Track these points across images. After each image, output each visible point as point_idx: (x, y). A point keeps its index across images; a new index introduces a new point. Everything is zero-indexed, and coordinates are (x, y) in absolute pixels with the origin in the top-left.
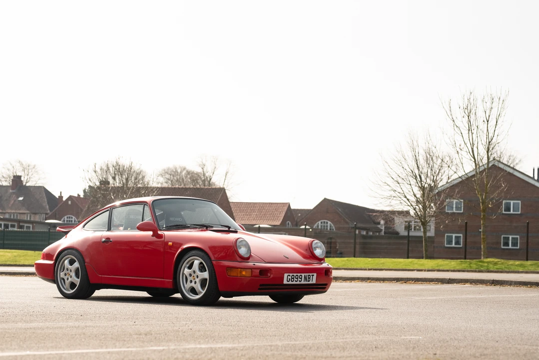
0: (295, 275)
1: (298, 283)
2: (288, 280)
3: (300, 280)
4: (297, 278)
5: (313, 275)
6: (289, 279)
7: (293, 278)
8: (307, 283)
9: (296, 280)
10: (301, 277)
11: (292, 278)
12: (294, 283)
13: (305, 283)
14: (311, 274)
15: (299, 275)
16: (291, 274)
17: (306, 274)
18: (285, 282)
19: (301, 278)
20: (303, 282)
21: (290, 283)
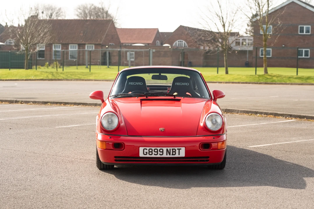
0: (153, 148)
1: (158, 156)
2: (145, 153)
3: (161, 153)
4: (157, 152)
5: (179, 149)
6: (147, 152)
7: (152, 152)
8: (171, 156)
9: (156, 153)
10: (161, 151)
11: (149, 152)
12: (153, 156)
13: (168, 156)
14: (176, 148)
15: (159, 148)
16: (148, 148)
17: (169, 148)
18: (141, 155)
19: (163, 152)
20: (165, 155)
21: (148, 156)
